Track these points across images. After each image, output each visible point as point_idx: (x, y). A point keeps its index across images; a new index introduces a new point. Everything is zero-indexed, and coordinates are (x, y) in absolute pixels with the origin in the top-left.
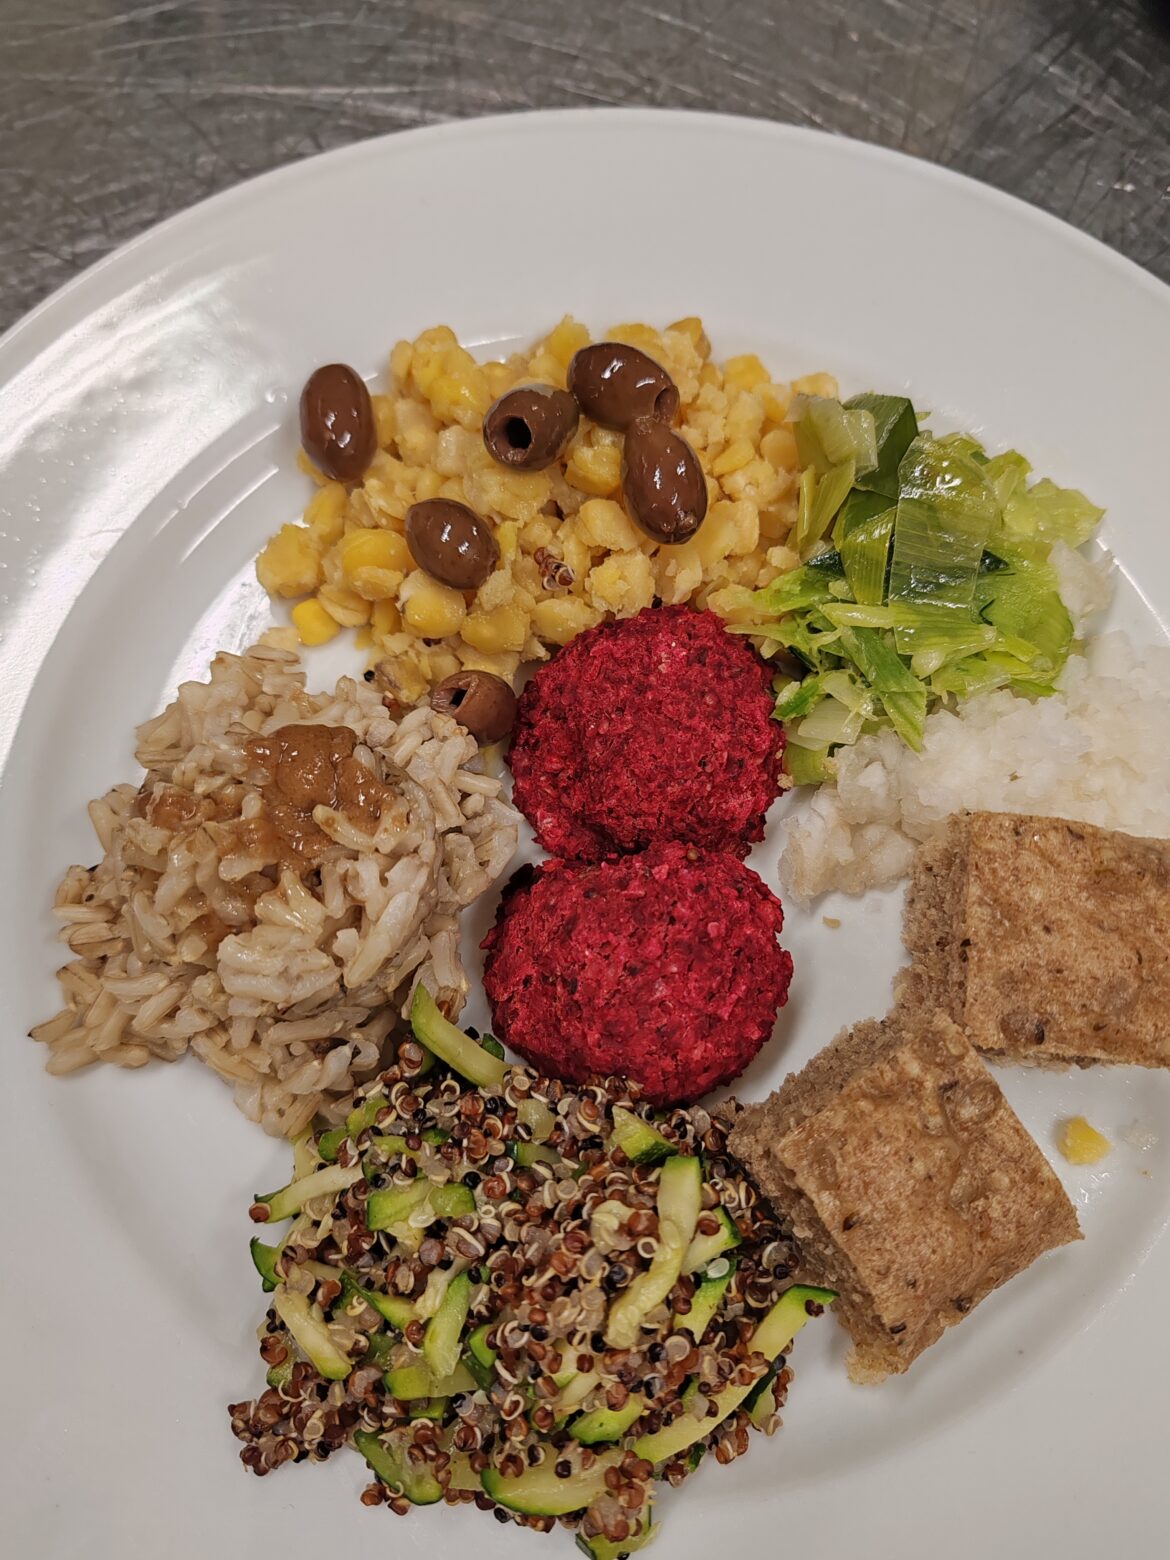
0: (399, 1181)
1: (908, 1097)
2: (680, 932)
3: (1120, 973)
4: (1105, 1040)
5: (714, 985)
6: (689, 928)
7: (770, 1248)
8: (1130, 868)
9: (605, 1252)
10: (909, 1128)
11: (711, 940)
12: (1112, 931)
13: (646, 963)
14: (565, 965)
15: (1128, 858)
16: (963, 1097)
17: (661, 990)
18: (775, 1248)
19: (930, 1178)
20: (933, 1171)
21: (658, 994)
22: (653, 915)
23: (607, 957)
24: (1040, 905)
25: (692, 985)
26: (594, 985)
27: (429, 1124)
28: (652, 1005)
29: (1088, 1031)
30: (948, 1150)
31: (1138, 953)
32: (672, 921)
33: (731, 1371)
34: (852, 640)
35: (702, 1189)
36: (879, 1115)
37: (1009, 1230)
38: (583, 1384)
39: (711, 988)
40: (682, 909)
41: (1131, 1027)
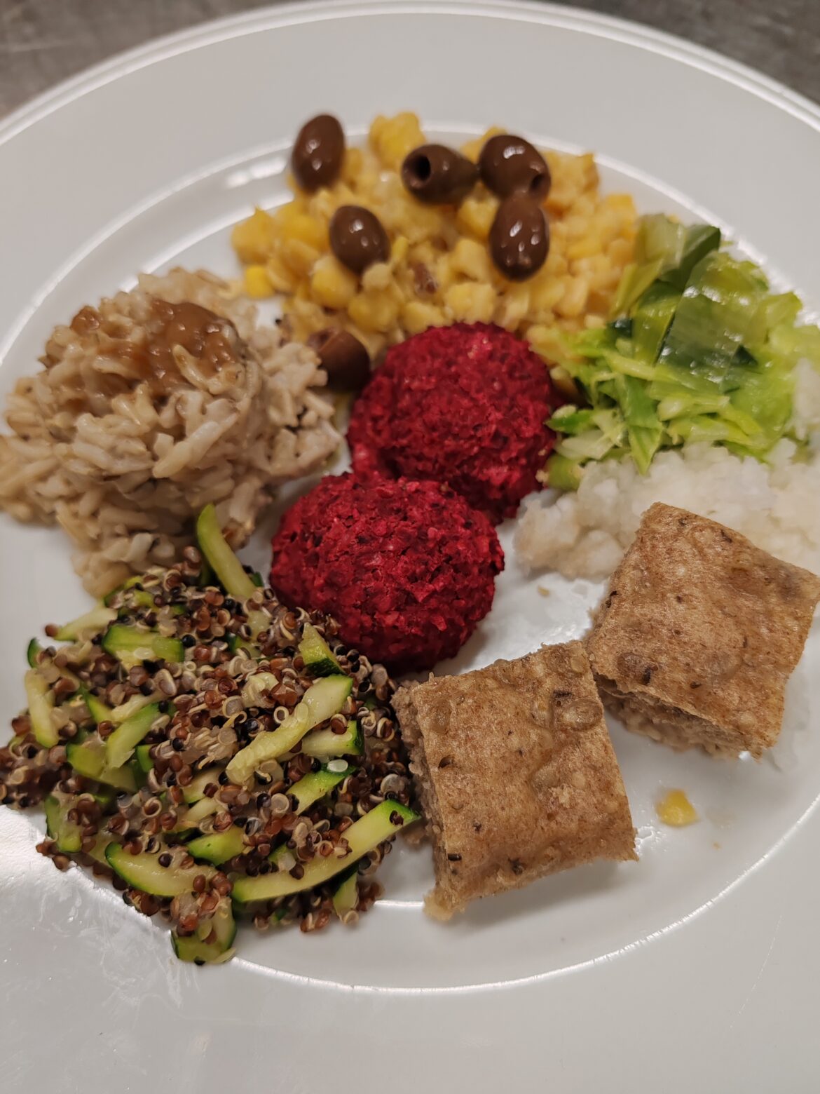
0: (140, 626)
1: (528, 690)
2: (407, 526)
3: (726, 649)
4: (698, 698)
5: (418, 571)
6: (414, 525)
7: (389, 777)
8: (762, 573)
9: (247, 706)
10: (518, 710)
11: (428, 540)
12: (731, 616)
13: (374, 538)
14: (319, 526)
15: (763, 567)
16: (571, 706)
17: (377, 561)
18: (393, 778)
19: (521, 753)
20: (525, 749)
21: (373, 562)
22: (392, 509)
23: (348, 527)
24: (680, 580)
25: (400, 565)
26: (332, 543)
27: (180, 600)
28: (367, 569)
29: (686, 687)
30: (541, 738)
31: (746, 639)
32: (405, 519)
33: (317, 842)
34: (622, 385)
35: (346, 700)
36: (499, 693)
37: (572, 820)
38: (204, 807)
39: (414, 572)
40: (415, 513)
41: (720, 693)
